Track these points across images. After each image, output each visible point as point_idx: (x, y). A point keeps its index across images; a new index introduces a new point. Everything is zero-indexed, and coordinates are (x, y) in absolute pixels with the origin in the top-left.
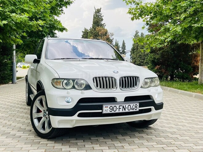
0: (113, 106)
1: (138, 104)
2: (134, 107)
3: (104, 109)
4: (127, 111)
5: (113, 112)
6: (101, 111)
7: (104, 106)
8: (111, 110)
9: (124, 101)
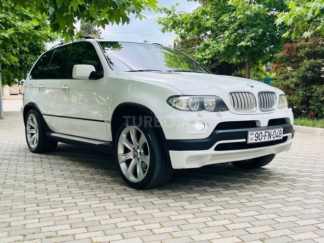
0: (259, 132)
1: (282, 130)
2: (279, 134)
3: (250, 136)
4: (272, 139)
5: (258, 141)
6: (244, 140)
7: (250, 133)
8: (256, 139)
9: (267, 125)
